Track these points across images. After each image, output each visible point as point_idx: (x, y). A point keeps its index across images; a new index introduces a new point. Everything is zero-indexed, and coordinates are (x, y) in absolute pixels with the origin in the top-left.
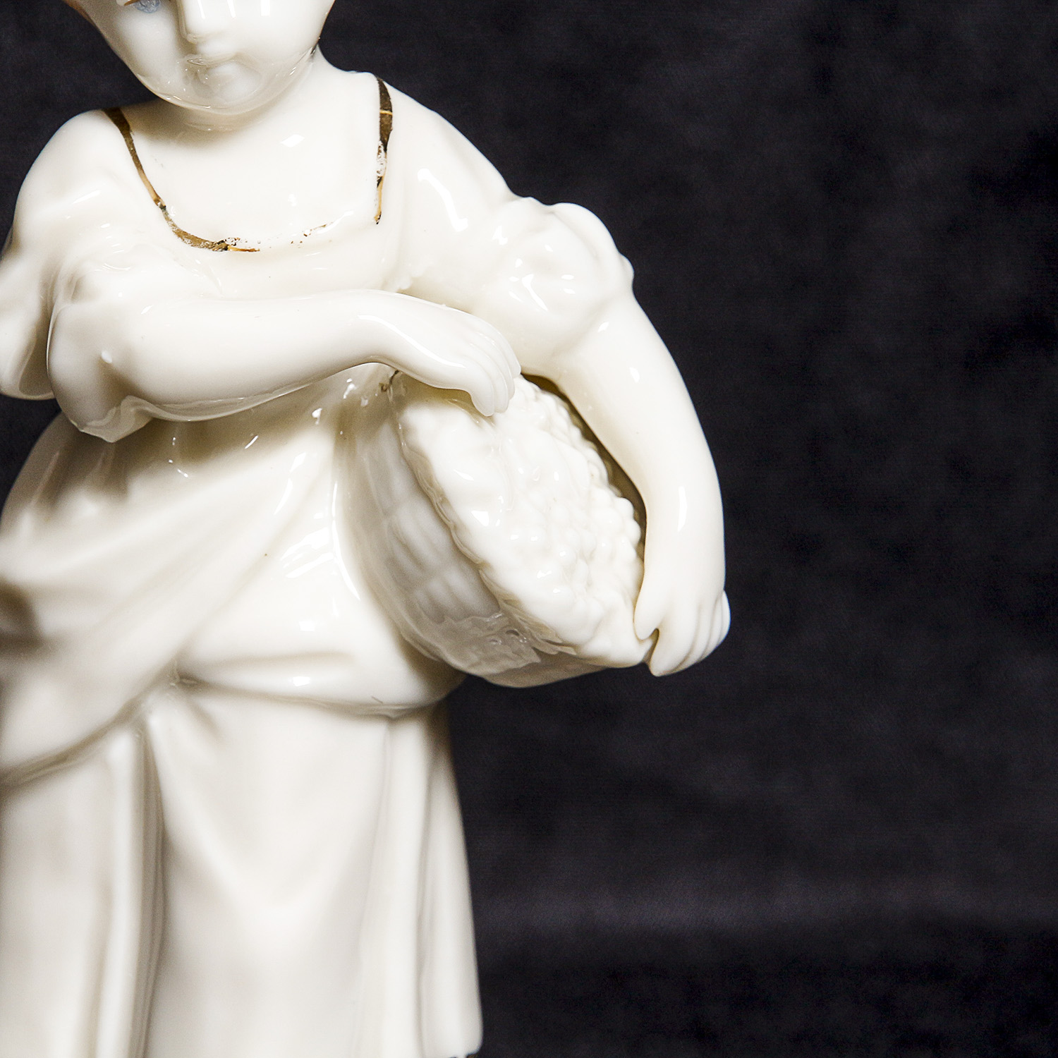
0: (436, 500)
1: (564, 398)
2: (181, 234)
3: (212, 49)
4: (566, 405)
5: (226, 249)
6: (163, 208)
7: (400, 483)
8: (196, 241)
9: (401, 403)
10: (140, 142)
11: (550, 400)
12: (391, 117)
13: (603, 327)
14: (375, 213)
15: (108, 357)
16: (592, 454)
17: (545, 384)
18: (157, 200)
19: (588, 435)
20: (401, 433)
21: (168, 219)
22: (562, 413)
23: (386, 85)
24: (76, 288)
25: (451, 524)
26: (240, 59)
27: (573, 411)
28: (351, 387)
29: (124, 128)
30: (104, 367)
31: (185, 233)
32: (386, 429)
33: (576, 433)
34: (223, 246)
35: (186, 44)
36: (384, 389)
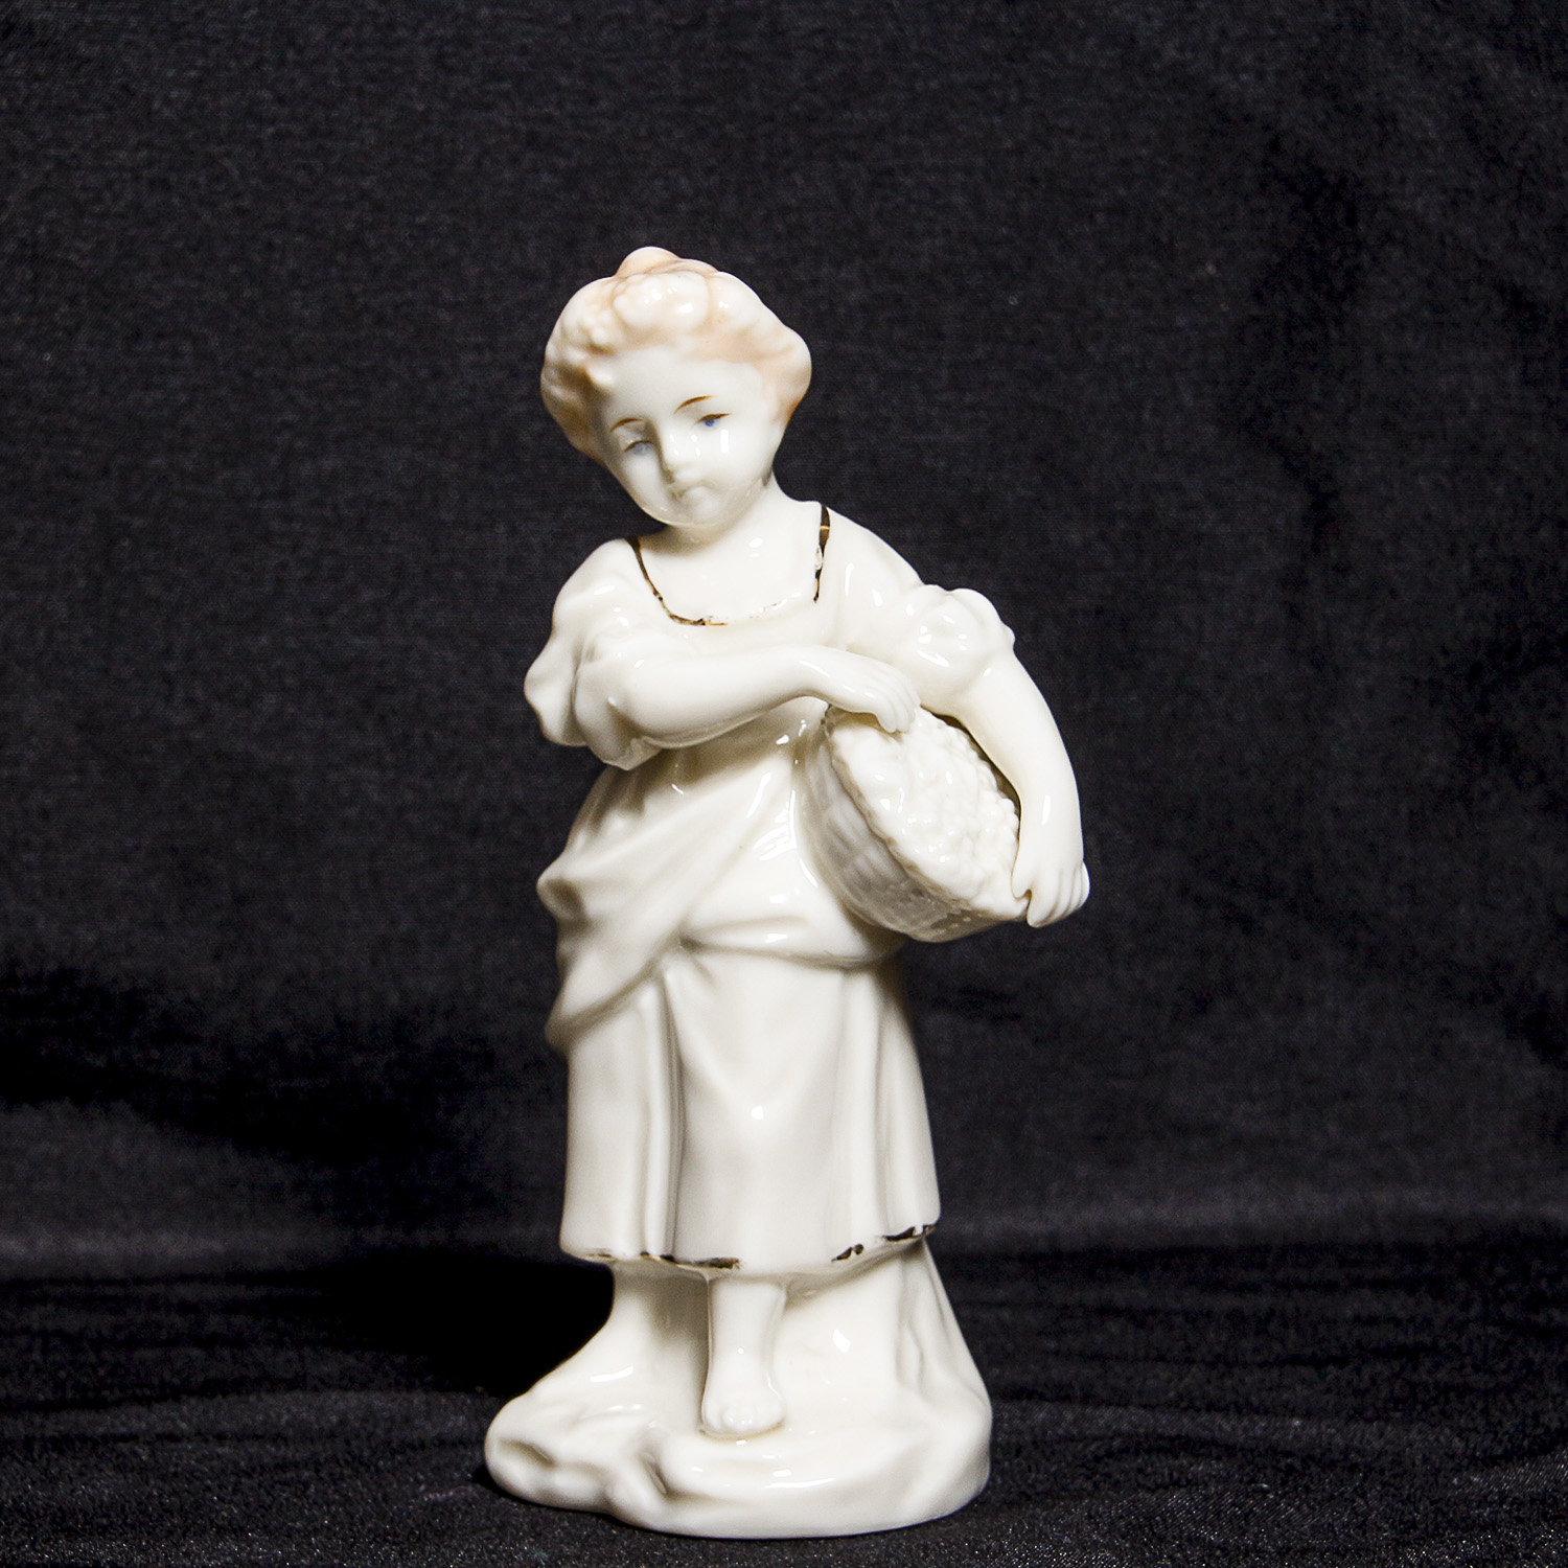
0: (855, 796)
1: (966, 731)
2: (673, 617)
3: (684, 476)
4: (968, 737)
5: (704, 624)
6: (661, 599)
7: (832, 787)
8: (682, 620)
9: (831, 729)
10: (646, 555)
11: (952, 730)
12: (828, 531)
13: (987, 672)
14: (814, 595)
15: (613, 702)
16: (985, 768)
17: (952, 721)
18: (656, 593)
19: (983, 756)
20: (831, 749)
21: (664, 607)
22: (963, 739)
23: (828, 509)
24: (592, 655)
25: (865, 812)
26: (705, 483)
27: (972, 740)
28: (804, 726)
29: (636, 547)
30: (611, 708)
31: (676, 617)
32: (822, 748)
33: (974, 755)
34: (701, 622)
35: (667, 475)
36: (823, 722)
